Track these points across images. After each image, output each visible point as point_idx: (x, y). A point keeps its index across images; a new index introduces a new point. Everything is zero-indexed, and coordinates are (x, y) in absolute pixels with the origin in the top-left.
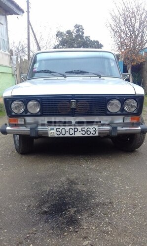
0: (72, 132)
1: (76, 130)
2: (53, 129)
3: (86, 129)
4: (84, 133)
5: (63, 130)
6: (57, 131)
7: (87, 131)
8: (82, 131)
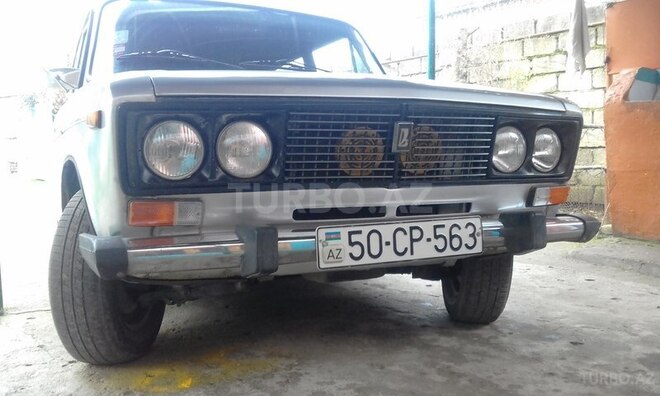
0: (403, 242)
1: (416, 234)
2: (337, 236)
3: (447, 229)
4: (440, 243)
5: (374, 237)
6: (352, 244)
7: (452, 237)
8: (436, 237)
